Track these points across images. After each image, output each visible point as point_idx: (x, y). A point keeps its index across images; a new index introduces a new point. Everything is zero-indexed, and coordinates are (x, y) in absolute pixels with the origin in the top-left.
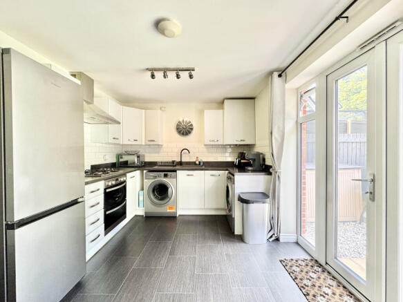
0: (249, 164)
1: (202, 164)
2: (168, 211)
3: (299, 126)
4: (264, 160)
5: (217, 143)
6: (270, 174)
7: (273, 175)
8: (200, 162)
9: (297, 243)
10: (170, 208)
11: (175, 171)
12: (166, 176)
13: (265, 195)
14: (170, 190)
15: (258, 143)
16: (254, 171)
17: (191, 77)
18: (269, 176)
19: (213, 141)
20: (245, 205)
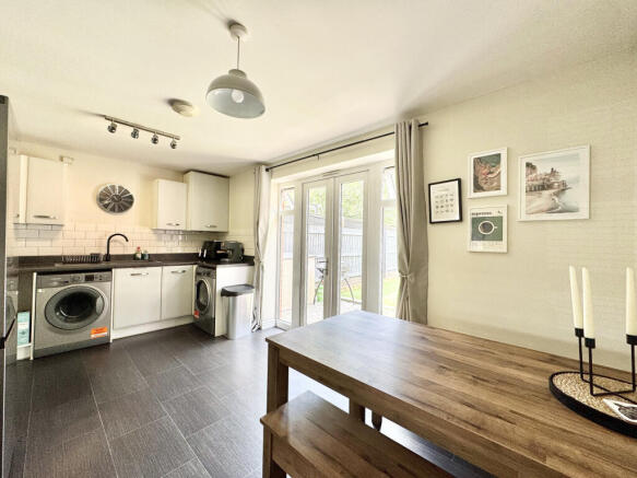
0: (225, 256)
1: (147, 258)
2: (93, 336)
3: (280, 220)
4: (243, 250)
5: (177, 228)
6: (253, 264)
7: (256, 266)
8: (143, 256)
9: (276, 327)
10: (98, 331)
11: (110, 270)
12: (89, 279)
13: (248, 286)
14: (99, 301)
15: (231, 231)
16: (231, 263)
17: (173, 146)
18: (251, 267)
19: (170, 224)
20: (231, 298)
